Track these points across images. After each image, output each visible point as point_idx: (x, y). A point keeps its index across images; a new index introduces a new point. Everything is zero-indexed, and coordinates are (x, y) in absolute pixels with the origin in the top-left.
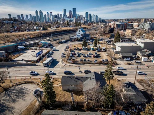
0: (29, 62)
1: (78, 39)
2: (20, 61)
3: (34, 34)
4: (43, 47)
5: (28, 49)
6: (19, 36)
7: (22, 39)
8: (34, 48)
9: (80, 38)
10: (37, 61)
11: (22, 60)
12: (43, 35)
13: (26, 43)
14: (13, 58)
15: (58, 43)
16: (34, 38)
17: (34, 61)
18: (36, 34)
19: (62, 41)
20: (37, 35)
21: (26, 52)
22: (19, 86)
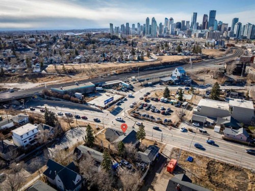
0: (98, 108)
1: (170, 83)
2: (91, 105)
3: (122, 67)
4: (121, 90)
5: (105, 92)
6: (106, 70)
7: (107, 75)
8: (111, 90)
9: (174, 81)
10: (105, 108)
11: (93, 105)
12: (133, 70)
13: (106, 82)
14: (87, 101)
15: (141, 86)
16: (120, 74)
17: (102, 108)
18: (125, 68)
19: (149, 83)
20: (125, 70)
21: (101, 95)
22: (80, 128)
